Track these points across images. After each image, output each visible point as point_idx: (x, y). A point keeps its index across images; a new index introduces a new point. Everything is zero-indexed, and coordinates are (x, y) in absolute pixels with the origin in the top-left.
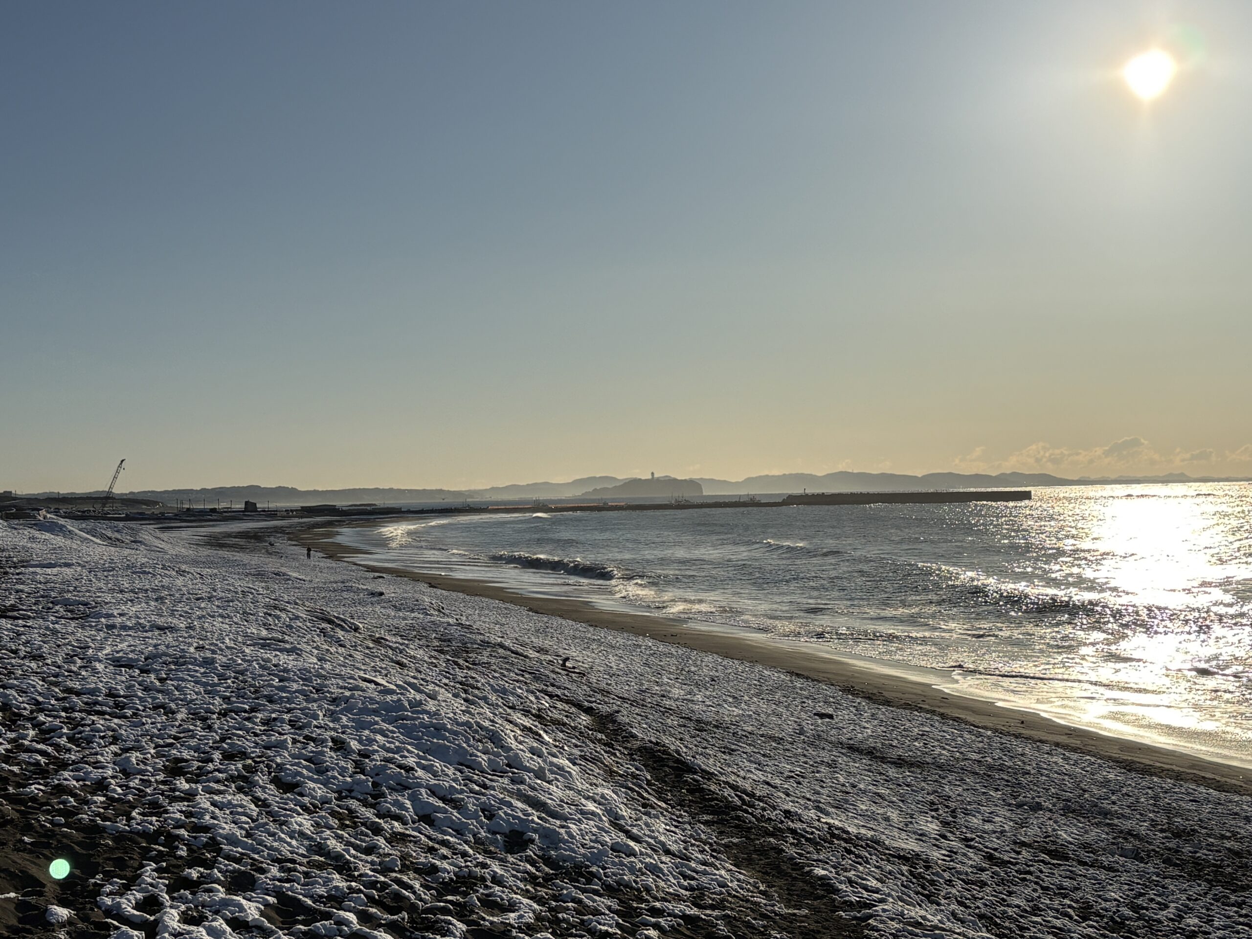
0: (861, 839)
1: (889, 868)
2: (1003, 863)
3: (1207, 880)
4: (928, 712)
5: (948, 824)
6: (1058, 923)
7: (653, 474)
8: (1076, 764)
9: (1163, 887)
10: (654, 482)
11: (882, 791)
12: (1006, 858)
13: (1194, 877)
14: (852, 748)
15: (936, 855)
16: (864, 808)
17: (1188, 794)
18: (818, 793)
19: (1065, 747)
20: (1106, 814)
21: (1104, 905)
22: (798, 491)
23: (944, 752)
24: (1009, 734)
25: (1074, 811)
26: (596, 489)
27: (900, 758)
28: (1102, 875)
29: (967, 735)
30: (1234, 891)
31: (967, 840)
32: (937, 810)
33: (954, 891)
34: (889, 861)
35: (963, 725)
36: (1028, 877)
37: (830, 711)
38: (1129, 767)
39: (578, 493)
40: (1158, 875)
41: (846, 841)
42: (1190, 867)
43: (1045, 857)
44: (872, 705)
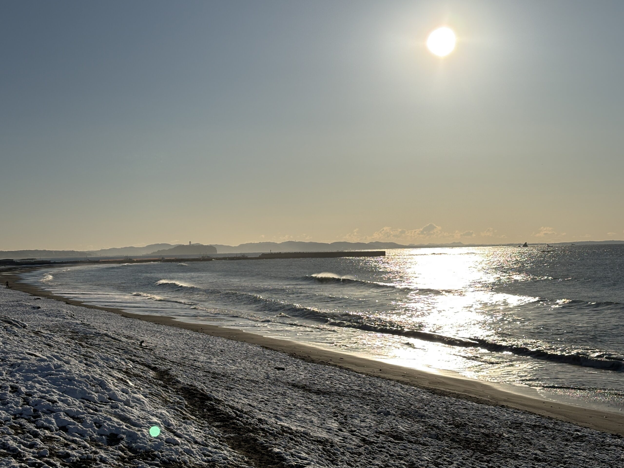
0: (298, 432)
1: (312, 447)
2: (371, 443)
3: (472, 449)
4: (333, 365)
5: (343, 423)
7: (190, 242)
8: (407, 391)
9: (451, 453)
10: (191, 247)
11: (309, 407)
12: (372, 440)
13: (465, 448)
14: (294, 386)
15: (336, 440)
16: (300, 416)
17: (463, 405)
18: (276, 409)
19: (402, 382)
20: (422, 416)
21: (421, 463)
22: (267, 251)
23: (341, 386)
24: (374, 376)
25: (406, 415)
26: (159, 251)
27: (318, 390)
28: (420, 448)
29: (352, 377)
30: (486, 455)
31: (352, 431)
32: (337, 416)
33: (345, 458)
34: (312, 443)
35: (351, 372)
36: (383, 450)
37: (283, 366)
38: (433, 392)
39: (149, 252)
40: (448, 447)
41: (290, 434)
42: (463, 443)
43: (392, 439)
44: (304, 363)
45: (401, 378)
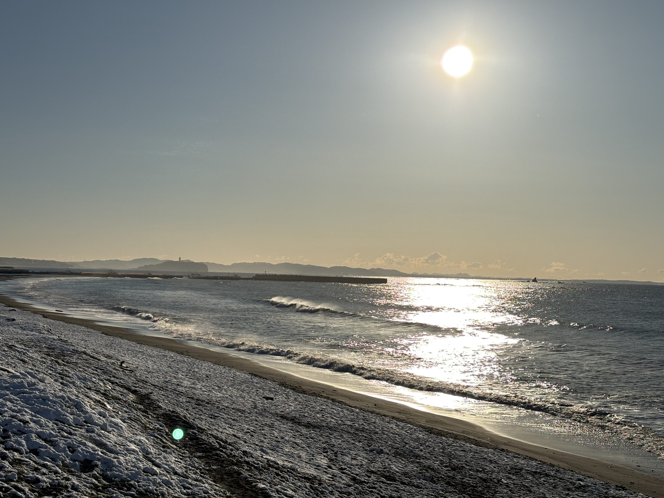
0: (284, 468)
1: (299, 484)
2: (361, 483)
3: (468, 494)
4: (325, 398)
5: (333, 460)
7: (180, 258)
8: (402, 428)
10: (180, 263)
11: (298, 441)
12: (363, 480)
13: (462, 492)
14: (283, 417)
15: (325, 477)
16: (287, 450)
17: (460, 447)
18: (263, 442)
19: (398, 419)
20: (417, 456)
22: (261, 272)
23: (332, 420)
24: (368, 411)
25: (400, 455)
26: (146, 265)
27: (309, 423)
28: (413, 490)
29: (345, 411)
31: (342, 469)
32: (327, 452)
33: (333, 497)
34: (299, 480)
35: (344, 406)
36: (374, 490)
37: (272, 396)
38: (430, 431)
39: (135, 267)
40: (443, 491)
41: (276, 469)
42: (459, 487)
43: (384, 480)
44: (295, 393)
45: (397, 415)
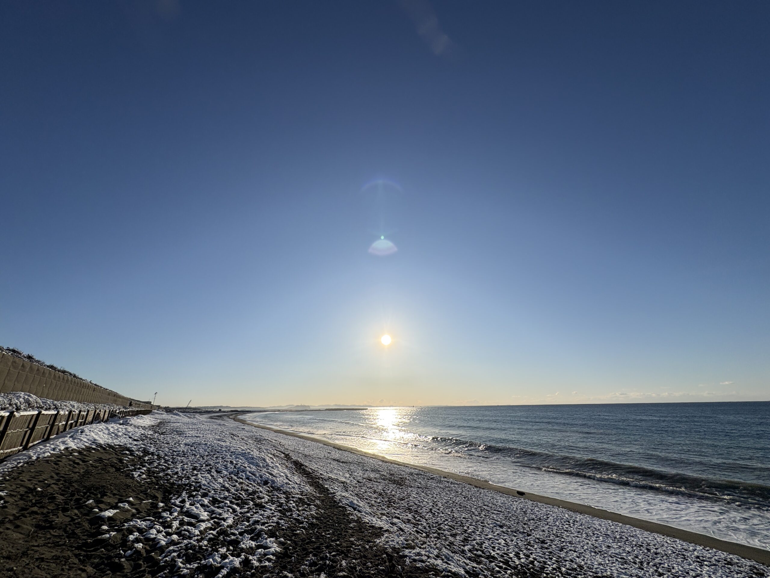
0: (334, 479)
1: (339, 485)
2: (360, 482)
5: (351, 475)
6: (370, 495)
7: (301, 404)
9: (389, 486)
10: (301, 406)
11: (339, 468)
13: (394, 483)
14: (334, 460)
15: (348, 481)
16: (335, 472)
18: (327, 469)
19: (372, 458)
20: (379, 471)
22: (328, 408)
23: (351, 460)
25: (373, 471)
26: (290, 407)
27: (343, 461)
28: (378, 484)
31: (354, 478)
32: (349, 472)
37: (330, 452)
41: (331, 479)
42: (393, 481)
43: (368, 481)
45: (372, 456)
